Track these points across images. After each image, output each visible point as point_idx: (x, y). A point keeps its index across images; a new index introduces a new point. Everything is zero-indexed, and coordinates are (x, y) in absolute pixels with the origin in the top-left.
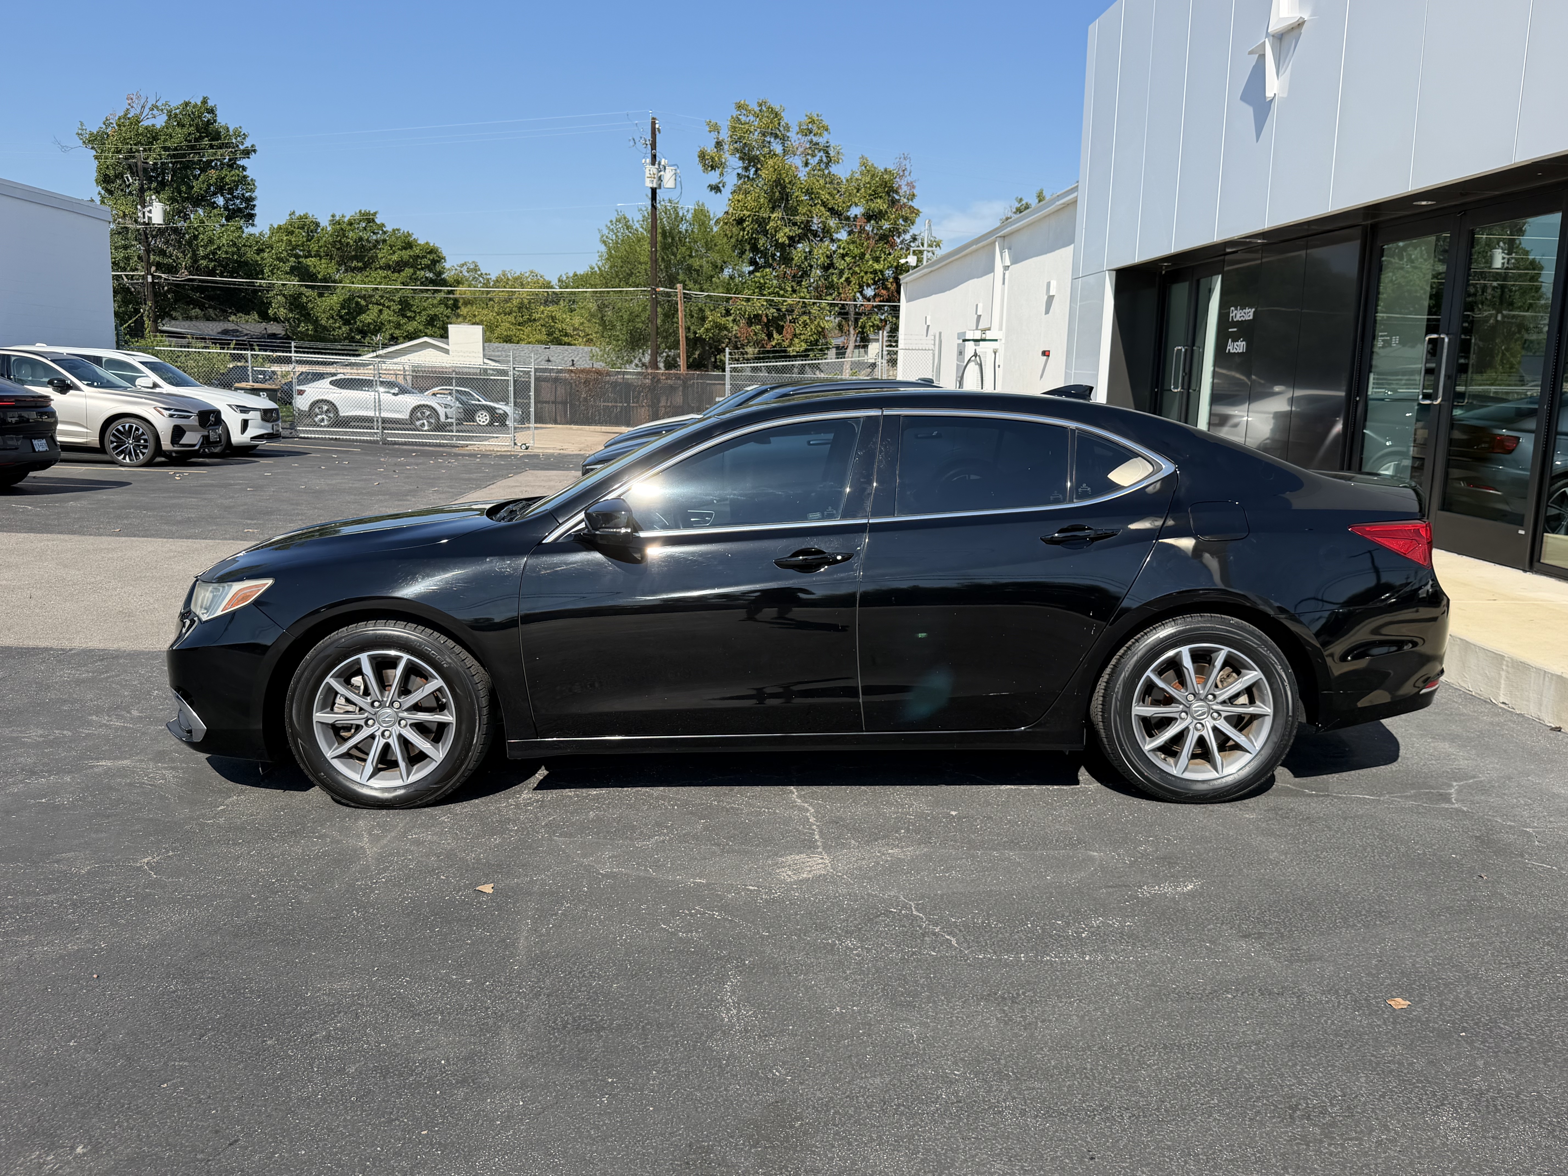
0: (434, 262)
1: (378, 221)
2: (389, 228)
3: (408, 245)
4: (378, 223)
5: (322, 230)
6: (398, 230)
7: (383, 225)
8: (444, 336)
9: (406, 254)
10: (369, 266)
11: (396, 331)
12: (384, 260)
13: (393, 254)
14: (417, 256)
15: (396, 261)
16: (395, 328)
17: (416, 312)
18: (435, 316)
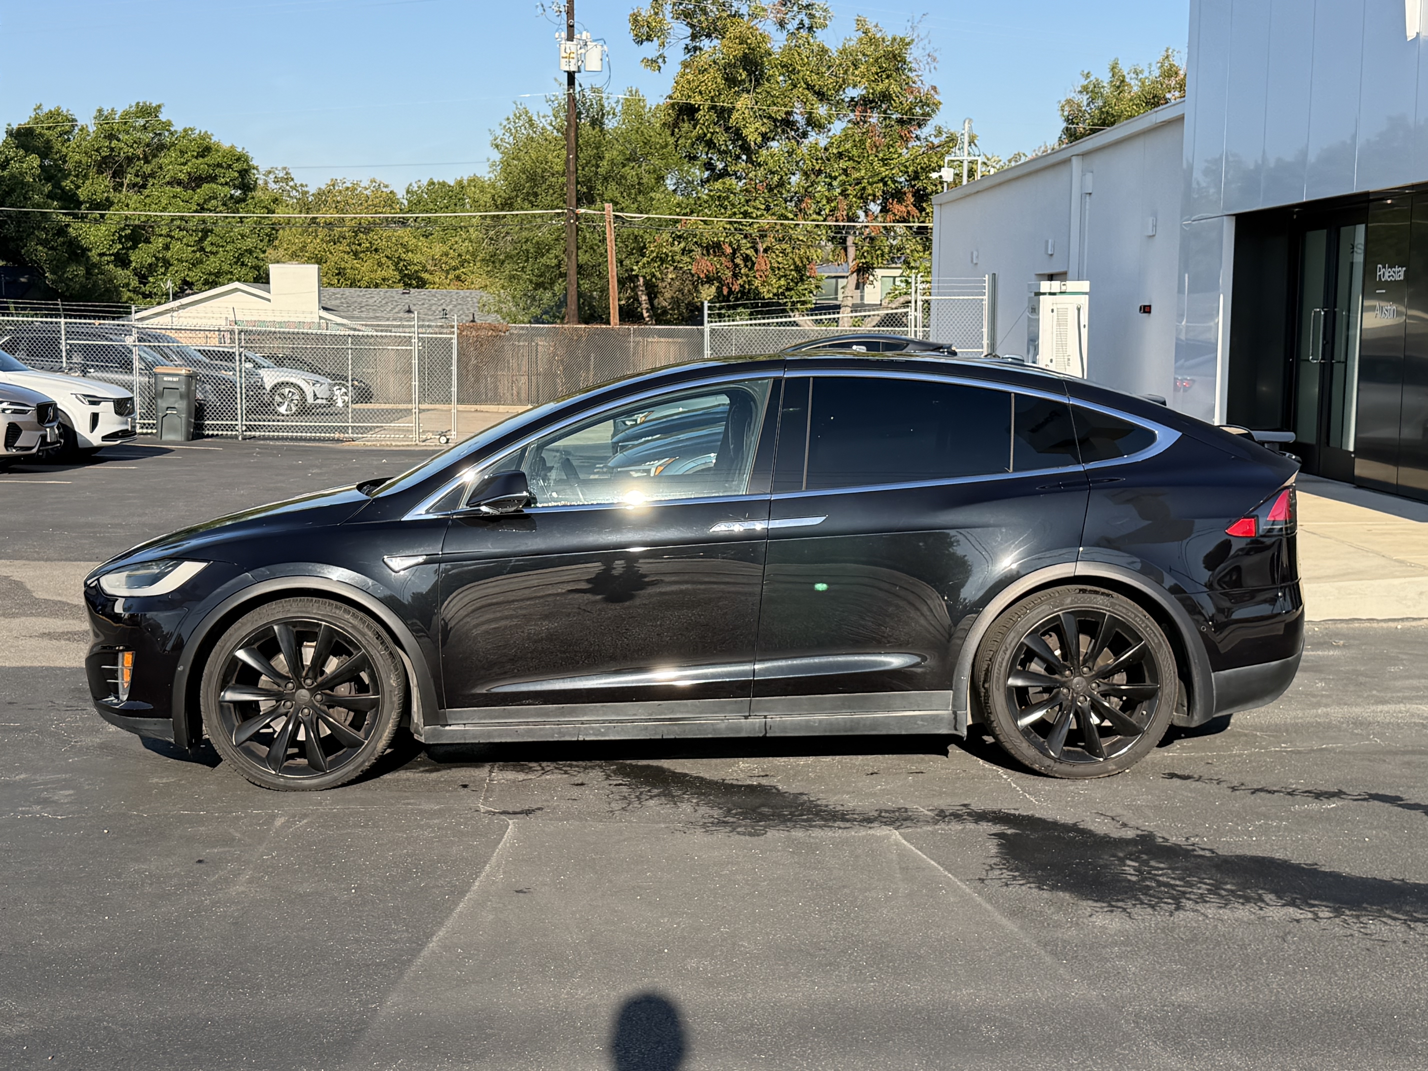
0: (244, 173)
1: (163, 117)
2: (178, 127)
3: (205, 150)
4: (164, 120)
5: (81, 130)
6: (192, 130)
7: (169, 124)
8: (262, 279)
9: (201, 165)
10: (151, 181)
11: (190, 273)
12: (172, 173)
13: (185, 164)
14: (219, 165)
15: (189, 174)
16: (189, 269)
17: (218, 246)
18: (246, 250)
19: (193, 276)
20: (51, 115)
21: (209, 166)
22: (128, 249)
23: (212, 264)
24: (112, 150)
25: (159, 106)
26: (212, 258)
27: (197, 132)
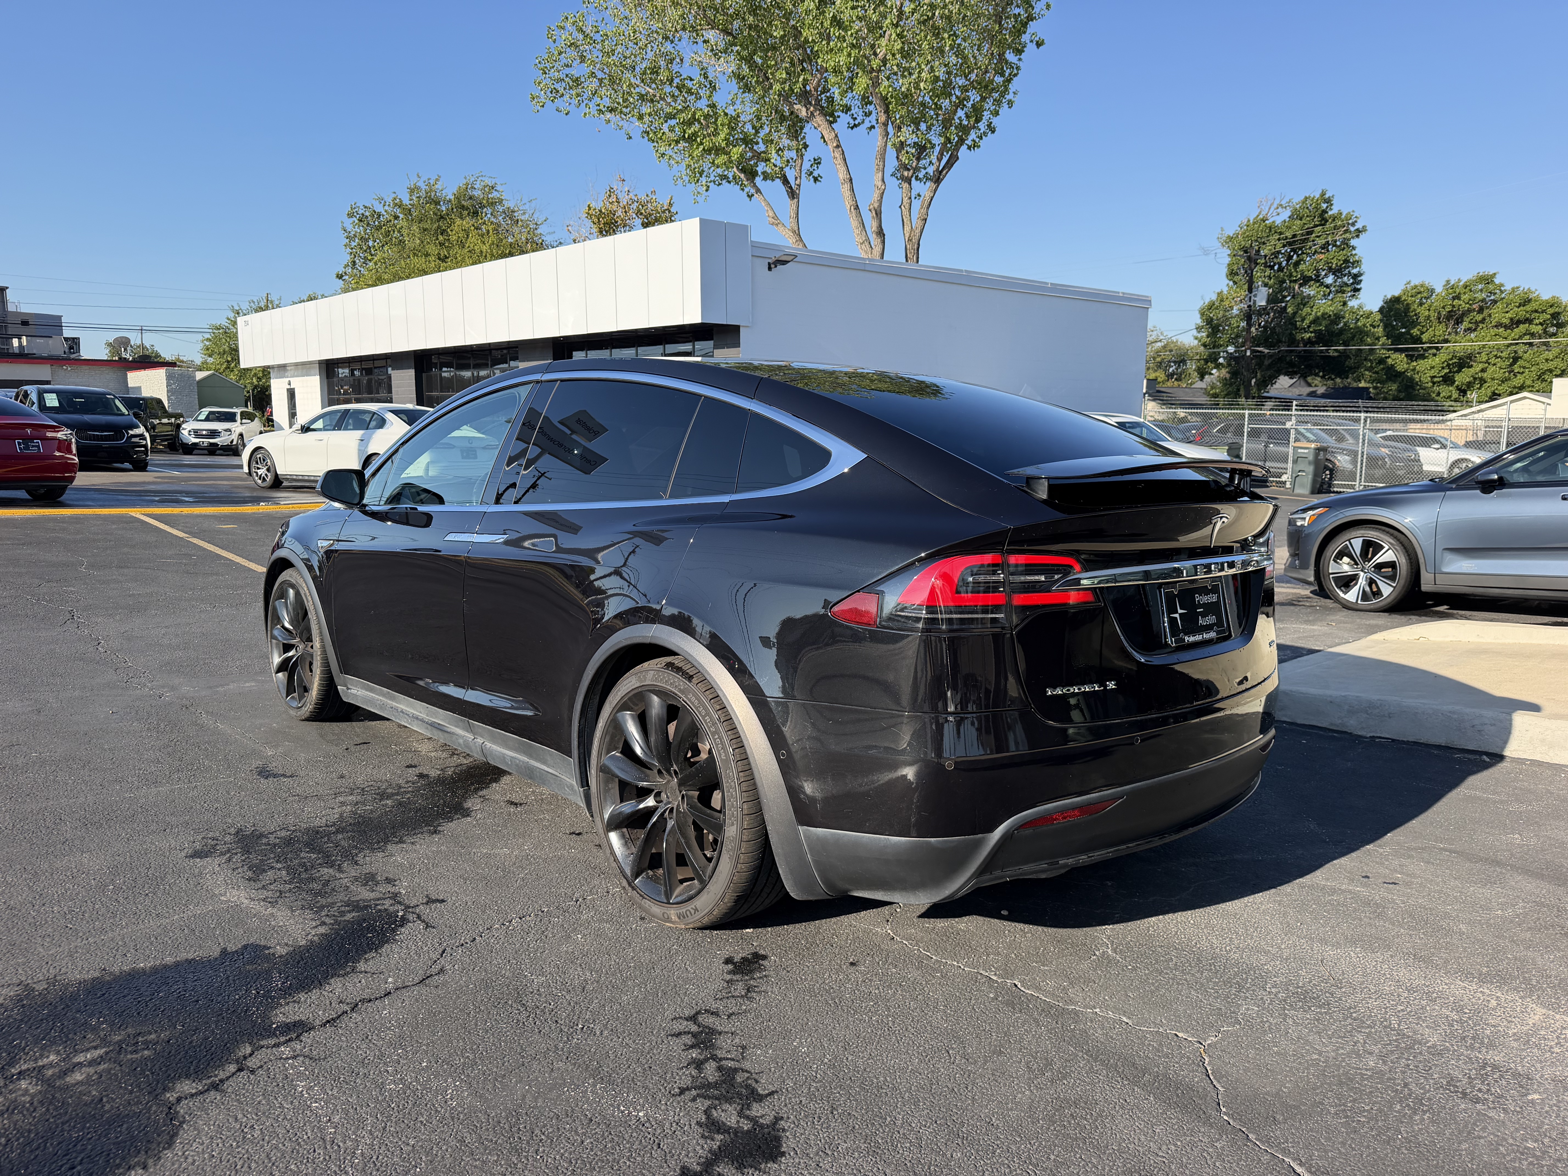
0: (1557, 315)
1: (1497, 281)
2: (1508, 287)
3: (1527, 302)
4: (1498, 283)
5: (1436, 295)
6: (1518, 288)
7: (1502, 285)
8: (1547, 389)
10: (1481, 325)
11: (1499, 388)
12: (1497, 319)
13: (1507, 312)
14: (1536, 311)
15: (1511, 319)
16: (1499, 385)
17: (1524, 368)
18: (1547, 370)
19: (1501, 389)
20: (1416, 286)
21: (1527, 312)
22: (1454, 372)
23: (1518, 381)
24: (1454, 306)
25: (1495, 274)
26: (1519, 376)
27: (1521, 289)
